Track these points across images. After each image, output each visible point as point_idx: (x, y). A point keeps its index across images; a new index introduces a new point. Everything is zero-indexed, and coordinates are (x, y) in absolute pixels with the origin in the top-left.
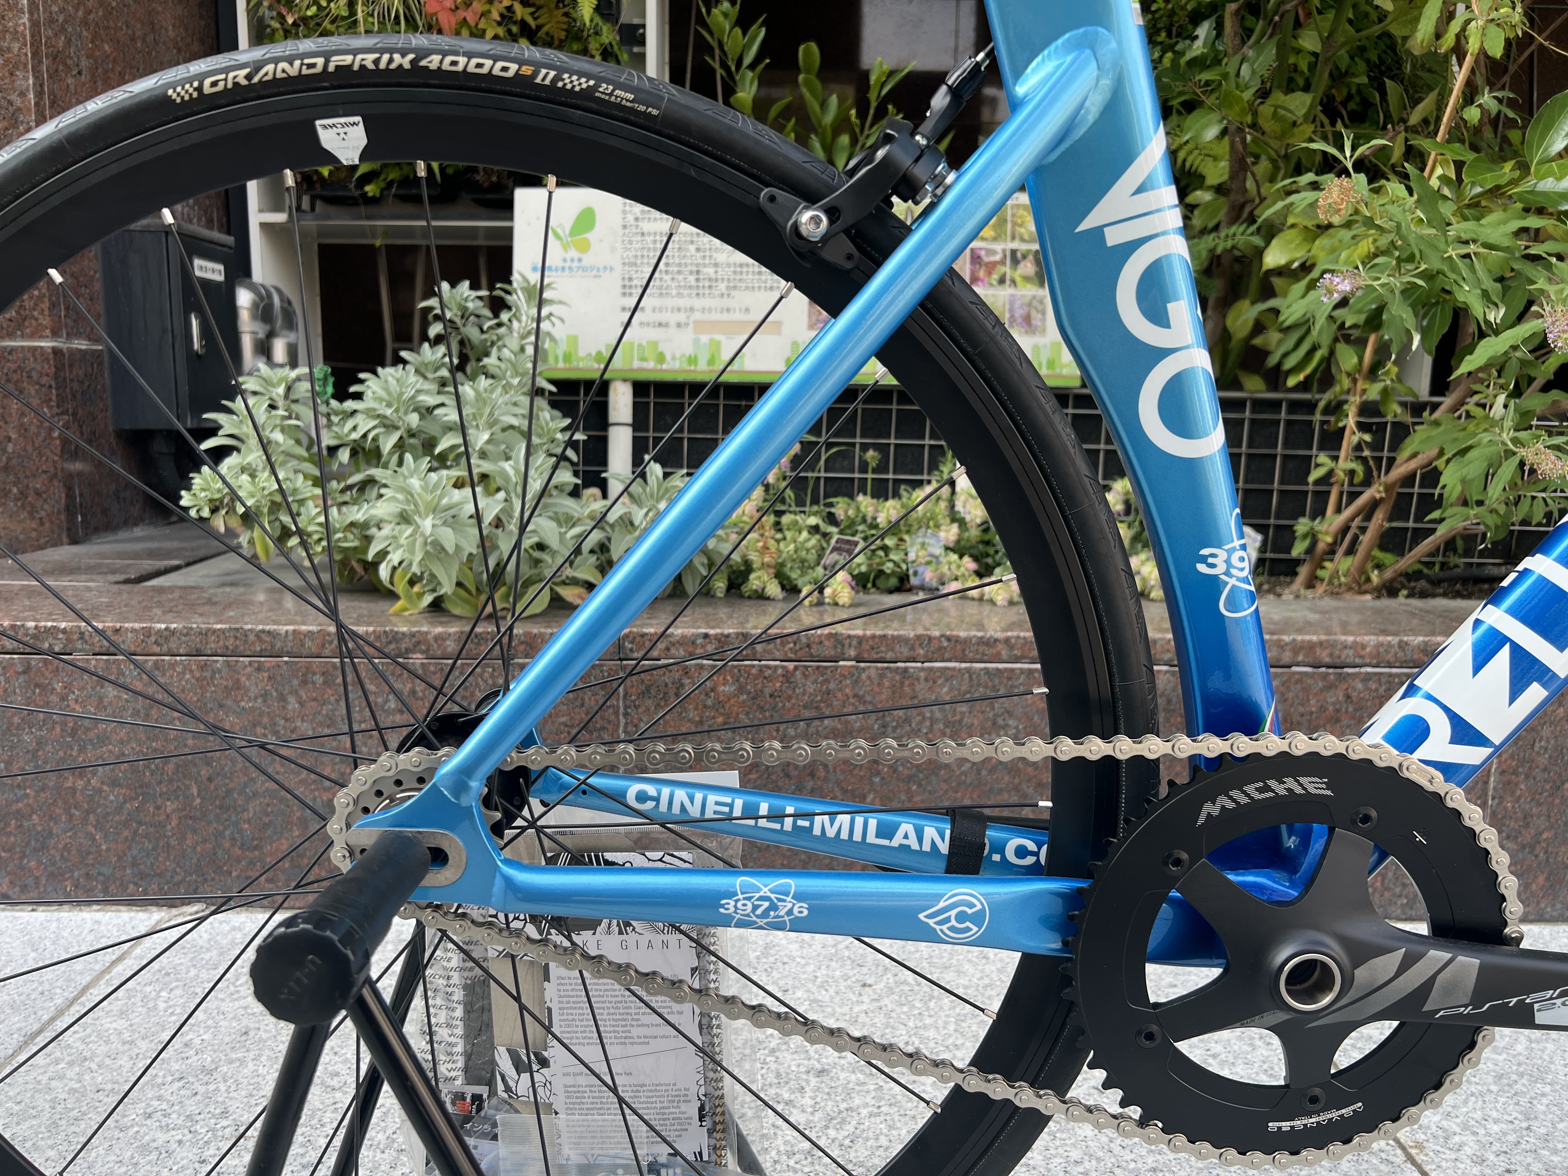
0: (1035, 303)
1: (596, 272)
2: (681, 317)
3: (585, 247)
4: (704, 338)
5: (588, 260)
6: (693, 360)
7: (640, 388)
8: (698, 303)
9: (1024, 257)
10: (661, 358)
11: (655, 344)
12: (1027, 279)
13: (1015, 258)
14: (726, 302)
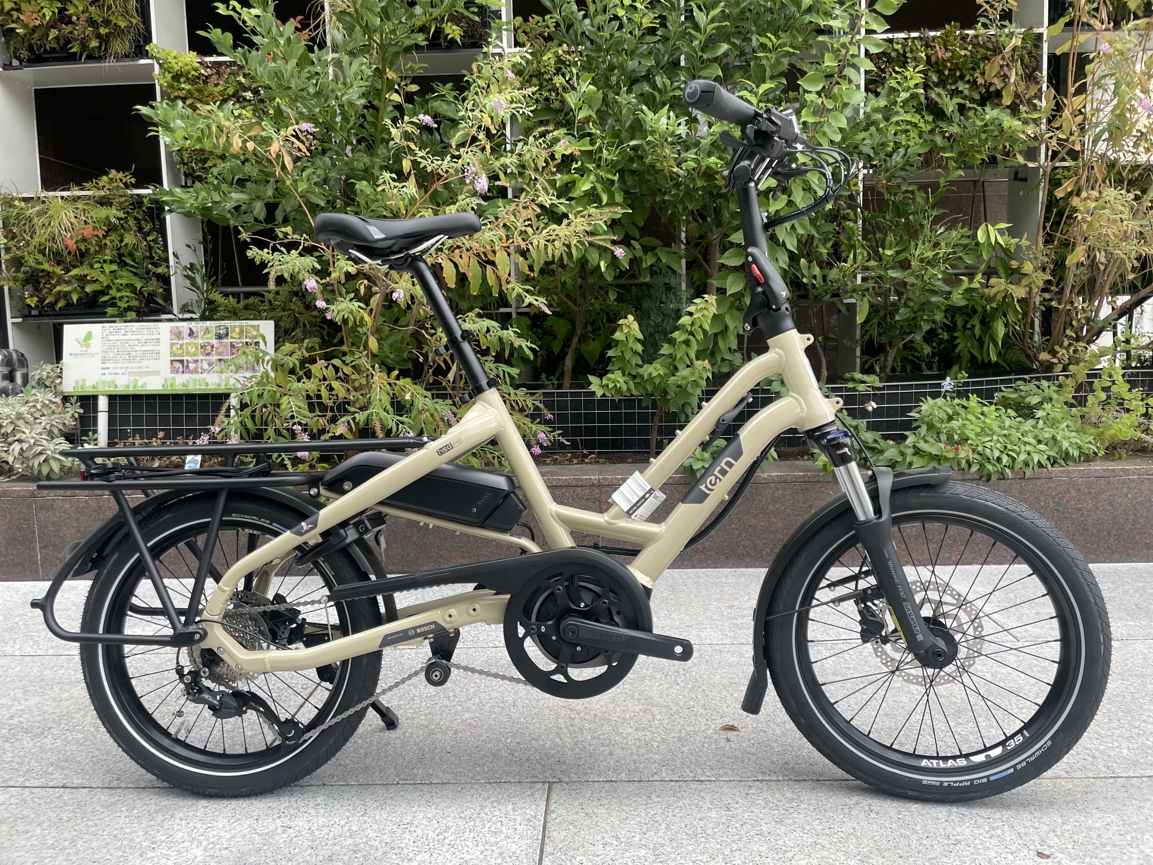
1: (93, 355)
2: (123, 371)
3: (88, 346)
4: (132, 378)
5: (90, 350)
6: (128, 386)
7: (112, 398)
8: (129, 365)
10: (116, 386)
11: (113, 381)
14: (140, 365)
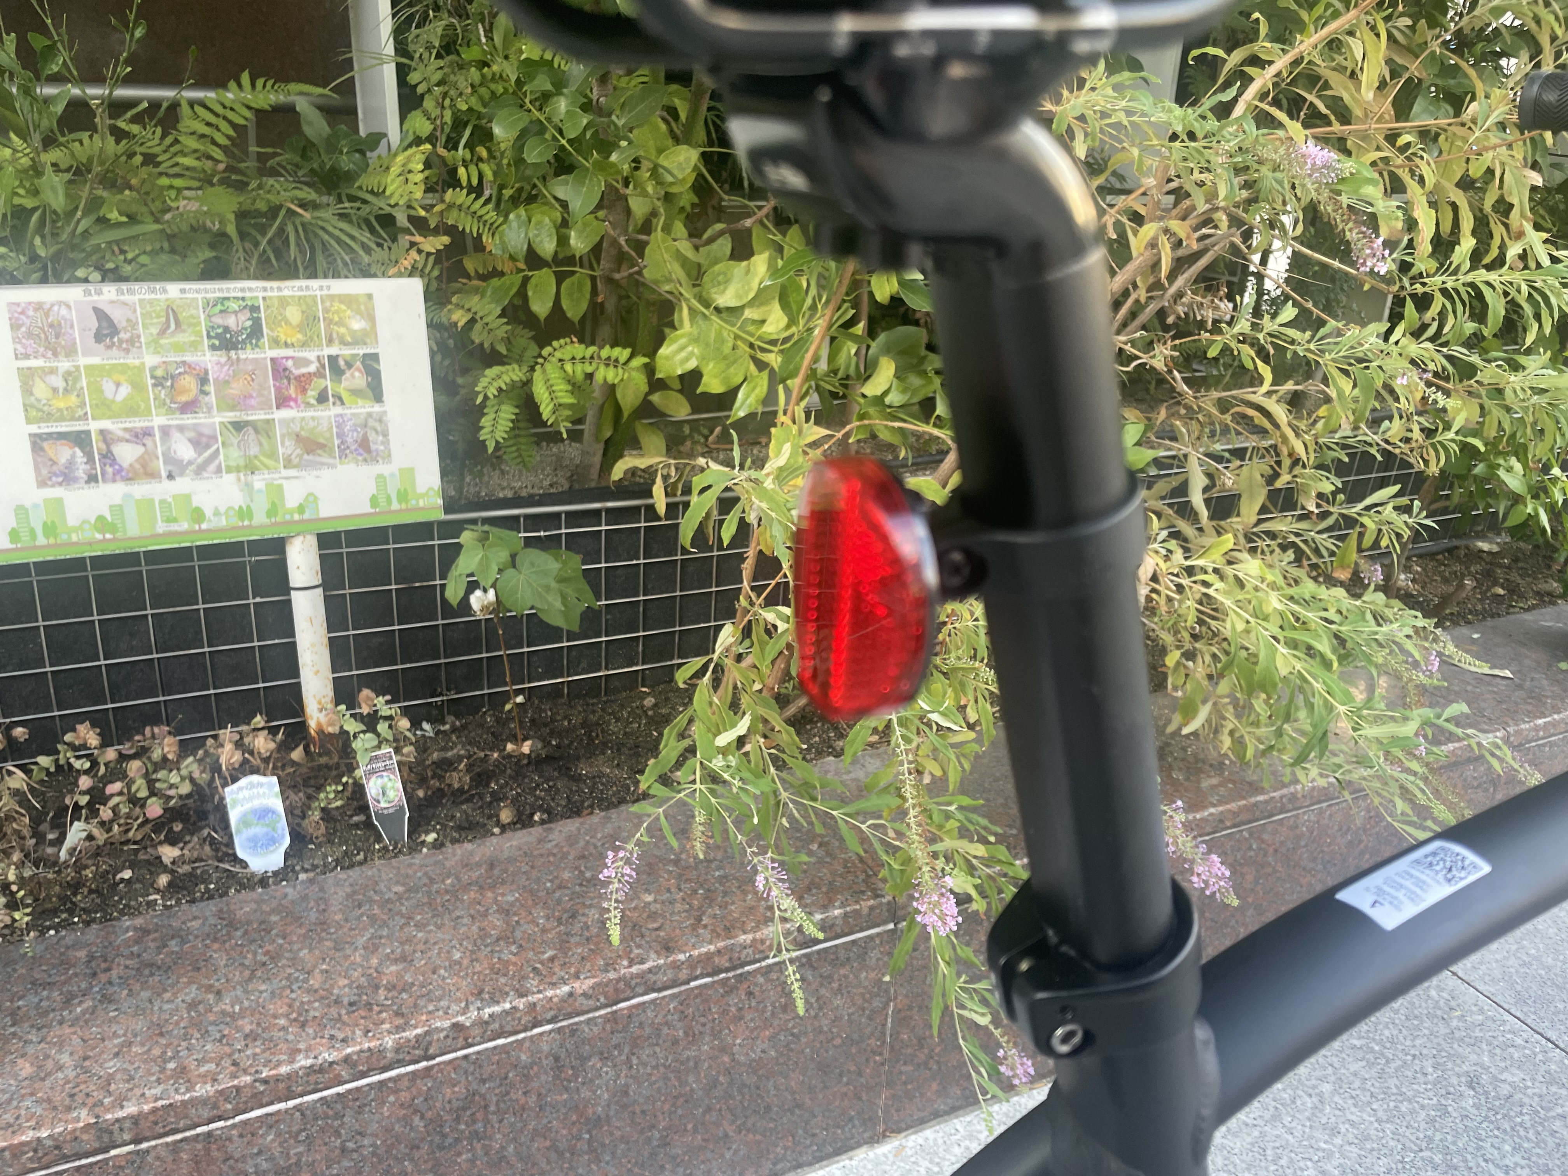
0: (371, 423)
9: (349, 365)
12: (355, 392)
13: (335, 366)
